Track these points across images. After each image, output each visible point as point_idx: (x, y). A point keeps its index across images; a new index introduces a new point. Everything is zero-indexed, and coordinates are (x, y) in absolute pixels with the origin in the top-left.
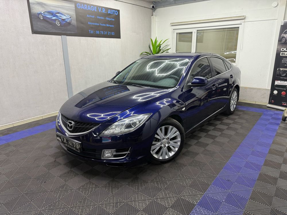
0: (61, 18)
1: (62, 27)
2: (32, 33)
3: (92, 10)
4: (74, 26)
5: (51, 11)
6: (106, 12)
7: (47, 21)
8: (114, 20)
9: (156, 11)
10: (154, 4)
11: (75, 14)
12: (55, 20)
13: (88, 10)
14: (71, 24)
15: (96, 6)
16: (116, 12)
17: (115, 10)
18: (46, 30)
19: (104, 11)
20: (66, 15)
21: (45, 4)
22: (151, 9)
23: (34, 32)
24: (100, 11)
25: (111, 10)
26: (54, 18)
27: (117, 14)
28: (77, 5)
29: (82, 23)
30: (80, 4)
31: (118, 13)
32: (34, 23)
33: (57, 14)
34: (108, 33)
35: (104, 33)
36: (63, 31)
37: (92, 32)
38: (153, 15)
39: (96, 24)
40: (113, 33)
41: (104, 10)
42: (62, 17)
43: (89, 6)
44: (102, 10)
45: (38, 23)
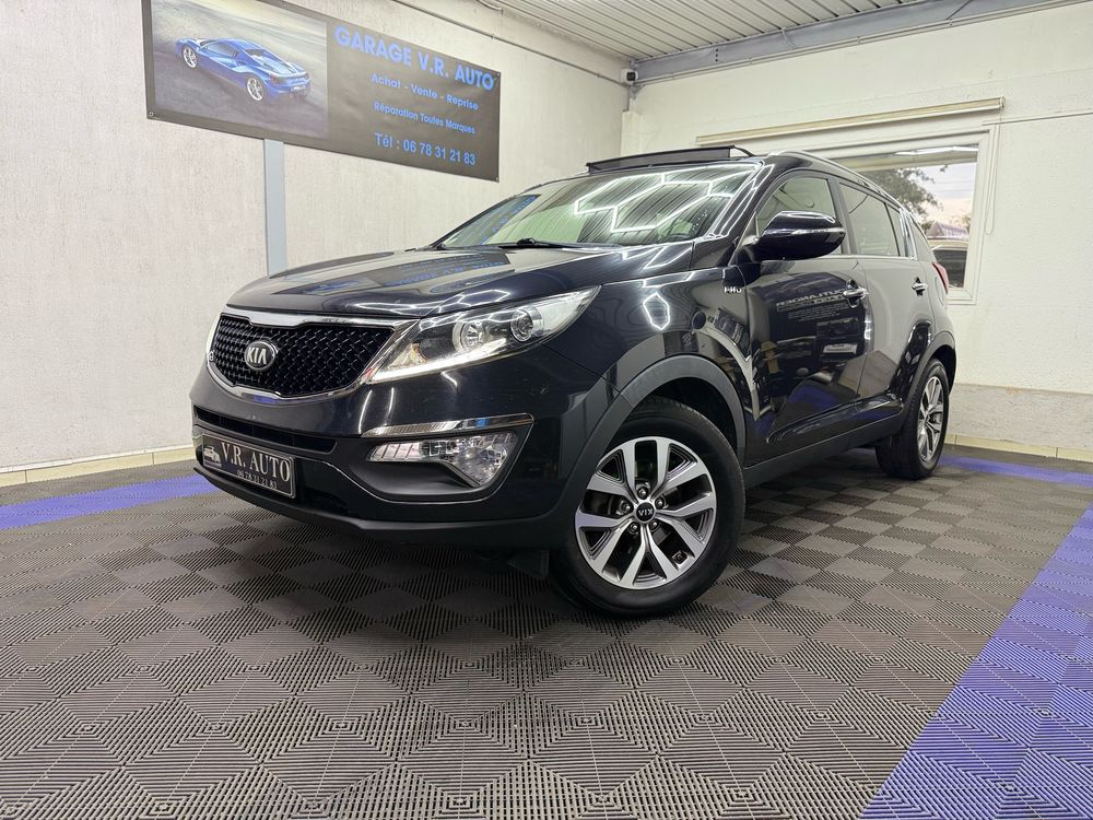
0: (270, 72)
1: (271, 106)
2: (148, 113)
3: (393, 58)
4: (317, 109)
5: (230, 43)
6: (447, 75)
7: (212, 78)
8: (476, 107)
9: (640, 95)
10: (635, 69)
11: (326, 65)
12: (243, 77)
13: (378, 54)
14: (308, 98)
15: (409, 45)
16: (487, 80)
17: (485, 70)
18: (207, 113)
19: (439, 69)
20: (288, 64)
21: (210, 14)
22: (624, 85)
23: (156, 112)
24: (424, 67)
25: (467, 69)
26: (241, 69)
27: (489, 88)
28: (337, 36)
29: (351, 103)
30: (348, 33)
31: (495, 82)
32: (158, 77)
33: (254, 57)
34: (449, 155)
35: (434, 151)
36: (271, 122)
37: (388, 142)
38: (628, 110)
39: (405, 113)
40: (470, 159)
41: (439, 64)
42: (272, 69)
43: (382, 41)
44: (431, 64)
45: (178, 81)
